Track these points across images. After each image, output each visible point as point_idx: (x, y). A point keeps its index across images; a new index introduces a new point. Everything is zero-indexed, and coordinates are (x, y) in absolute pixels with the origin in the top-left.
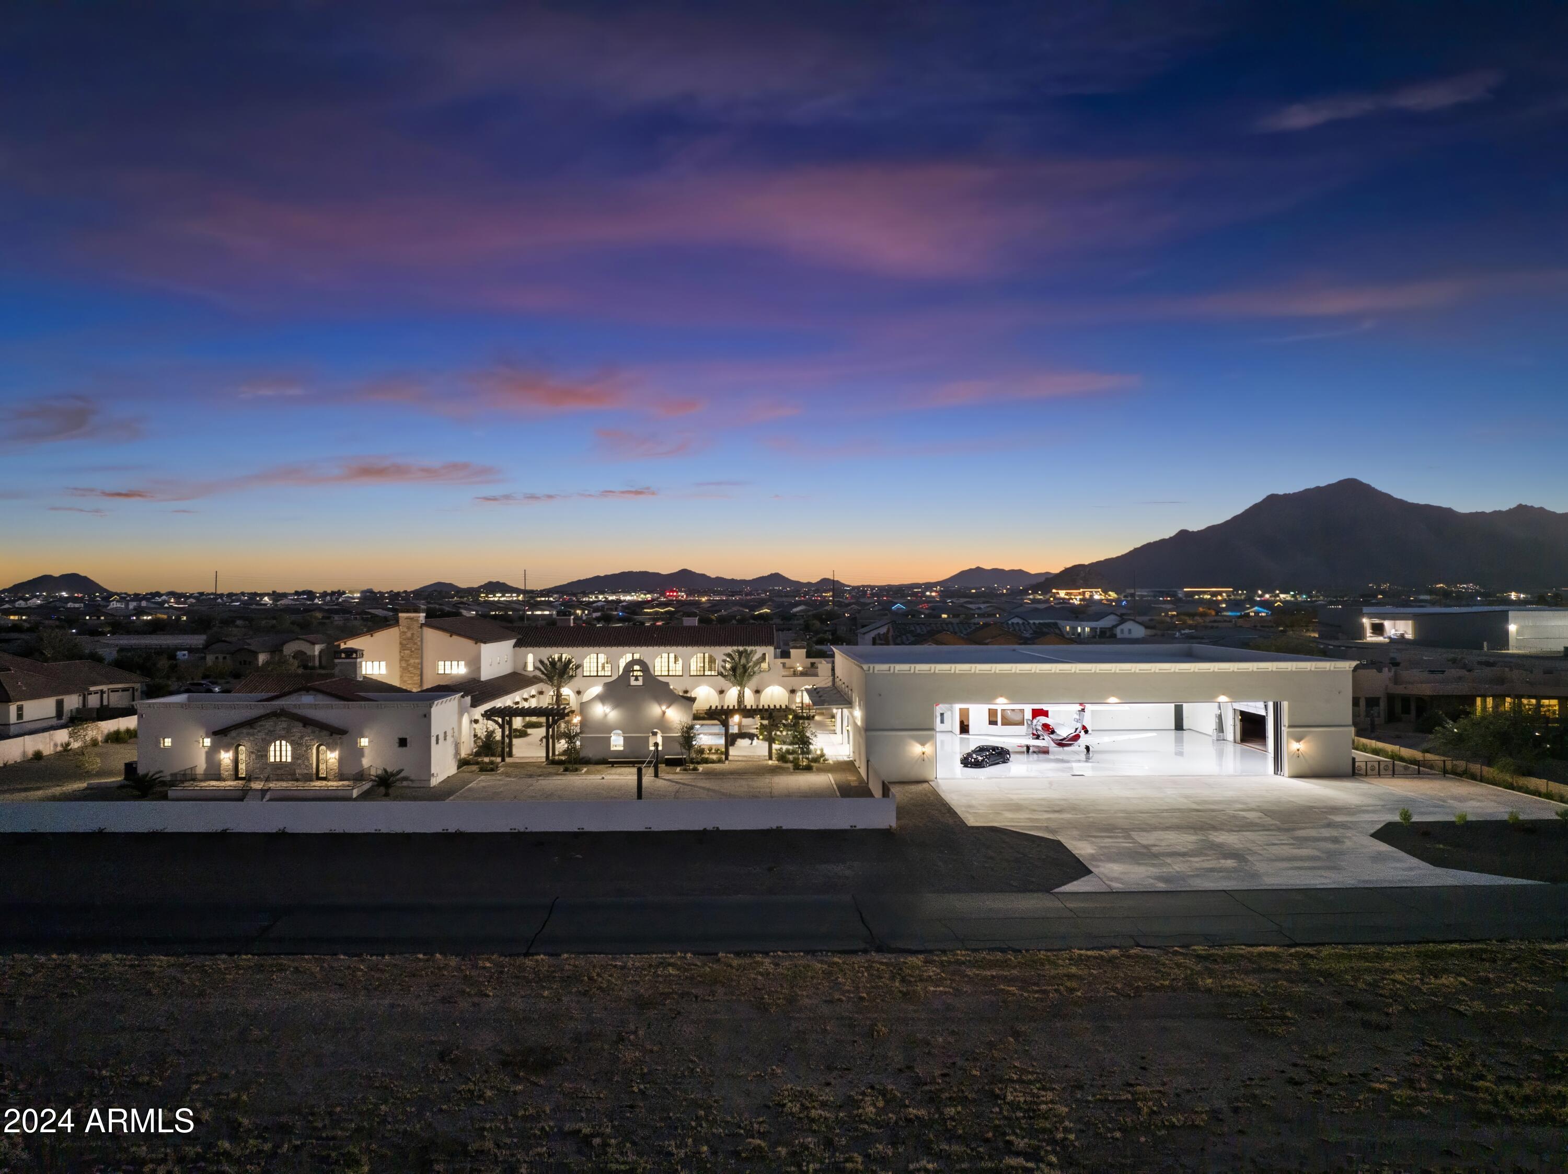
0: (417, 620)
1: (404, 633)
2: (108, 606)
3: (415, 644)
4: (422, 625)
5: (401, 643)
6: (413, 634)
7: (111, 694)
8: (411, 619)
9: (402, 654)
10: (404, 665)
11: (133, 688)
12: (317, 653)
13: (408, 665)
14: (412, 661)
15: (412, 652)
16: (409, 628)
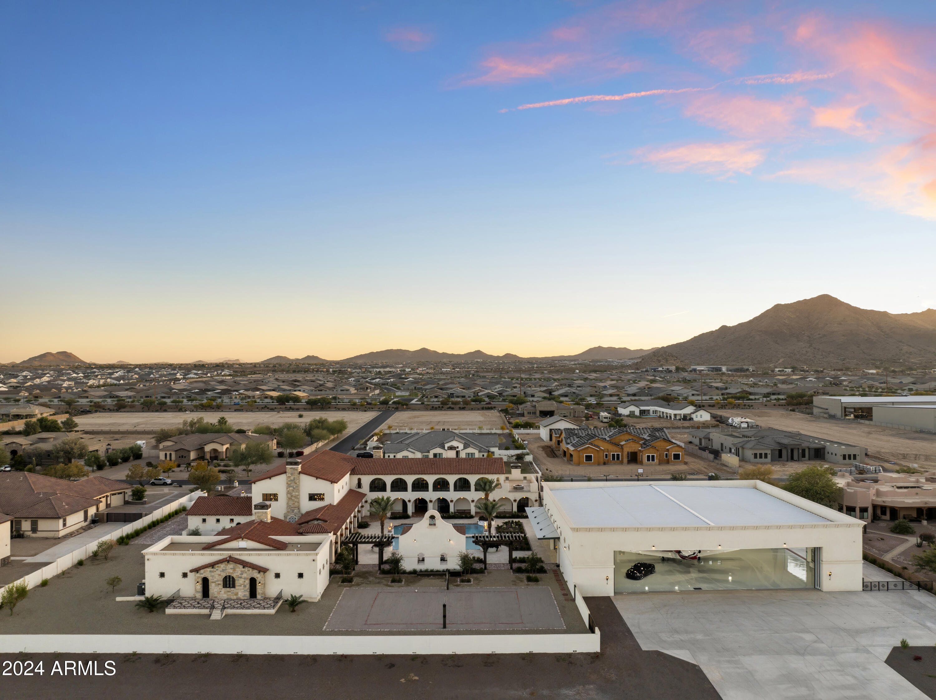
0: (297, 470)
1: (289, 477)
2: (88, 383)
3: (296, 483)
4: (300, 473)
5: (287, 483)
6: (294, 478)
7: (112, 497)
8: (294, 469)
9: (288, 490)
10: (289, 496)
11: (124, 492)
12: (224, 450)
13: (292, 496)
14: (294, 493)
15: (294, 488)
16: (292, 474)
